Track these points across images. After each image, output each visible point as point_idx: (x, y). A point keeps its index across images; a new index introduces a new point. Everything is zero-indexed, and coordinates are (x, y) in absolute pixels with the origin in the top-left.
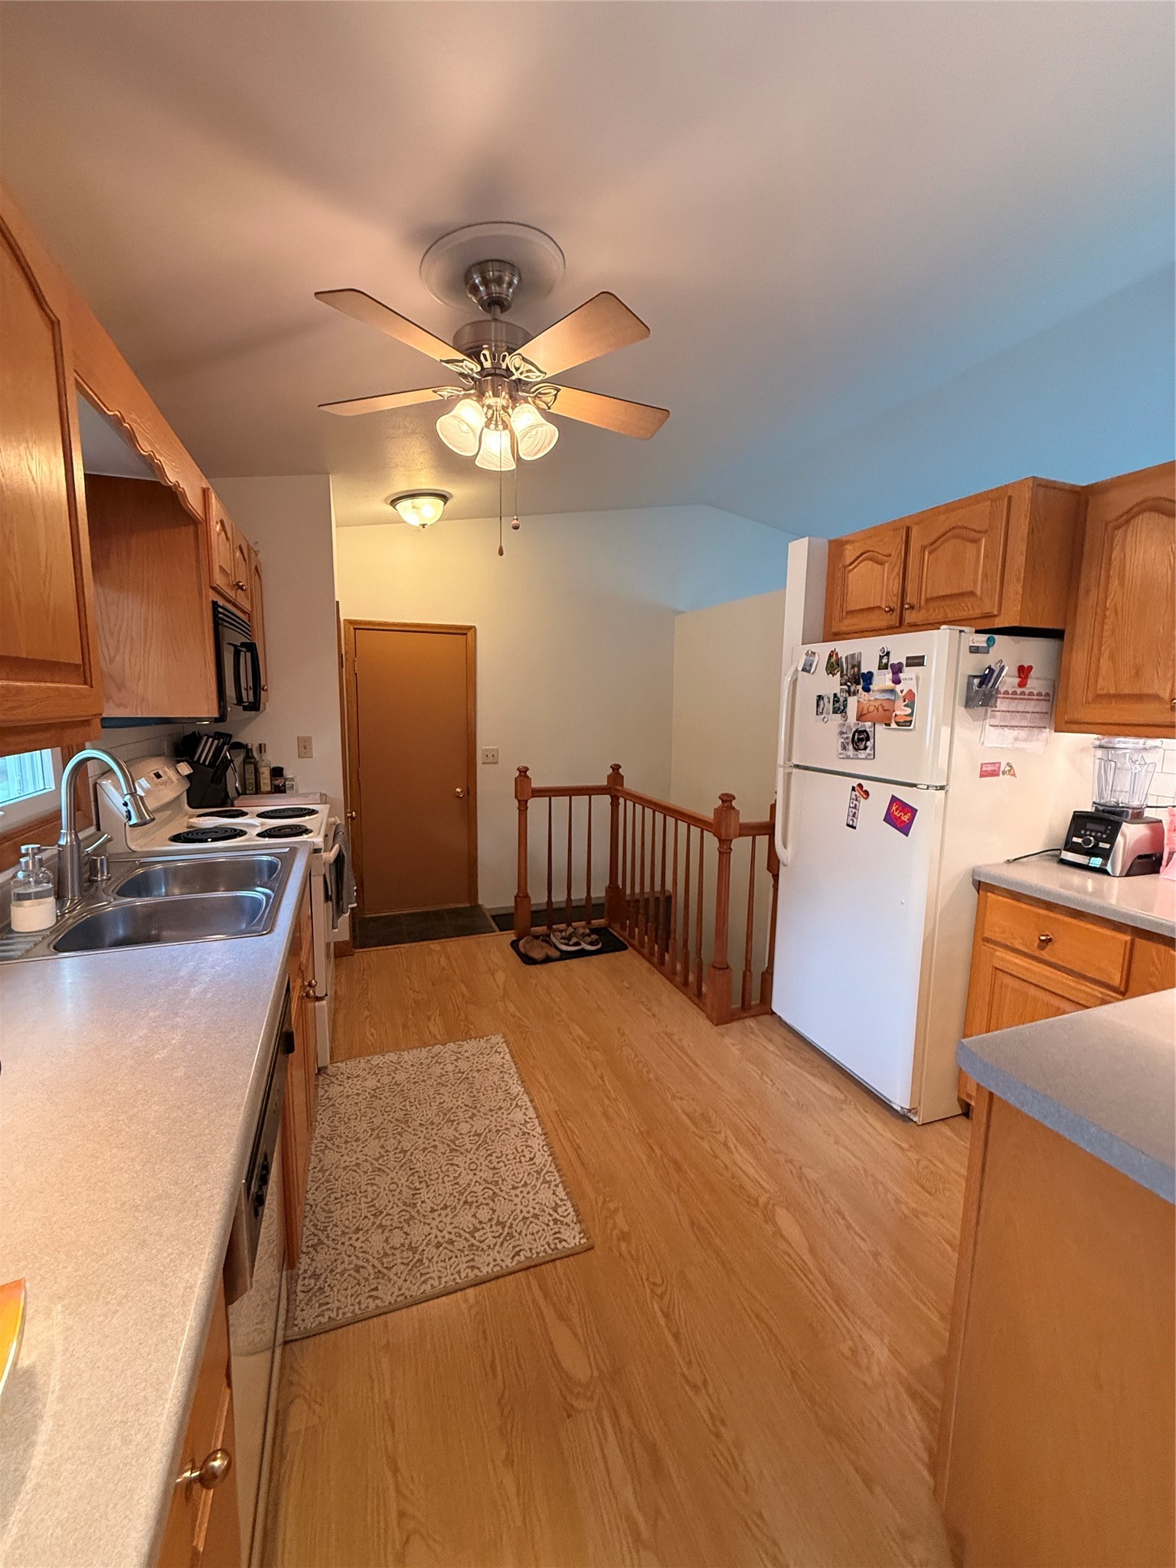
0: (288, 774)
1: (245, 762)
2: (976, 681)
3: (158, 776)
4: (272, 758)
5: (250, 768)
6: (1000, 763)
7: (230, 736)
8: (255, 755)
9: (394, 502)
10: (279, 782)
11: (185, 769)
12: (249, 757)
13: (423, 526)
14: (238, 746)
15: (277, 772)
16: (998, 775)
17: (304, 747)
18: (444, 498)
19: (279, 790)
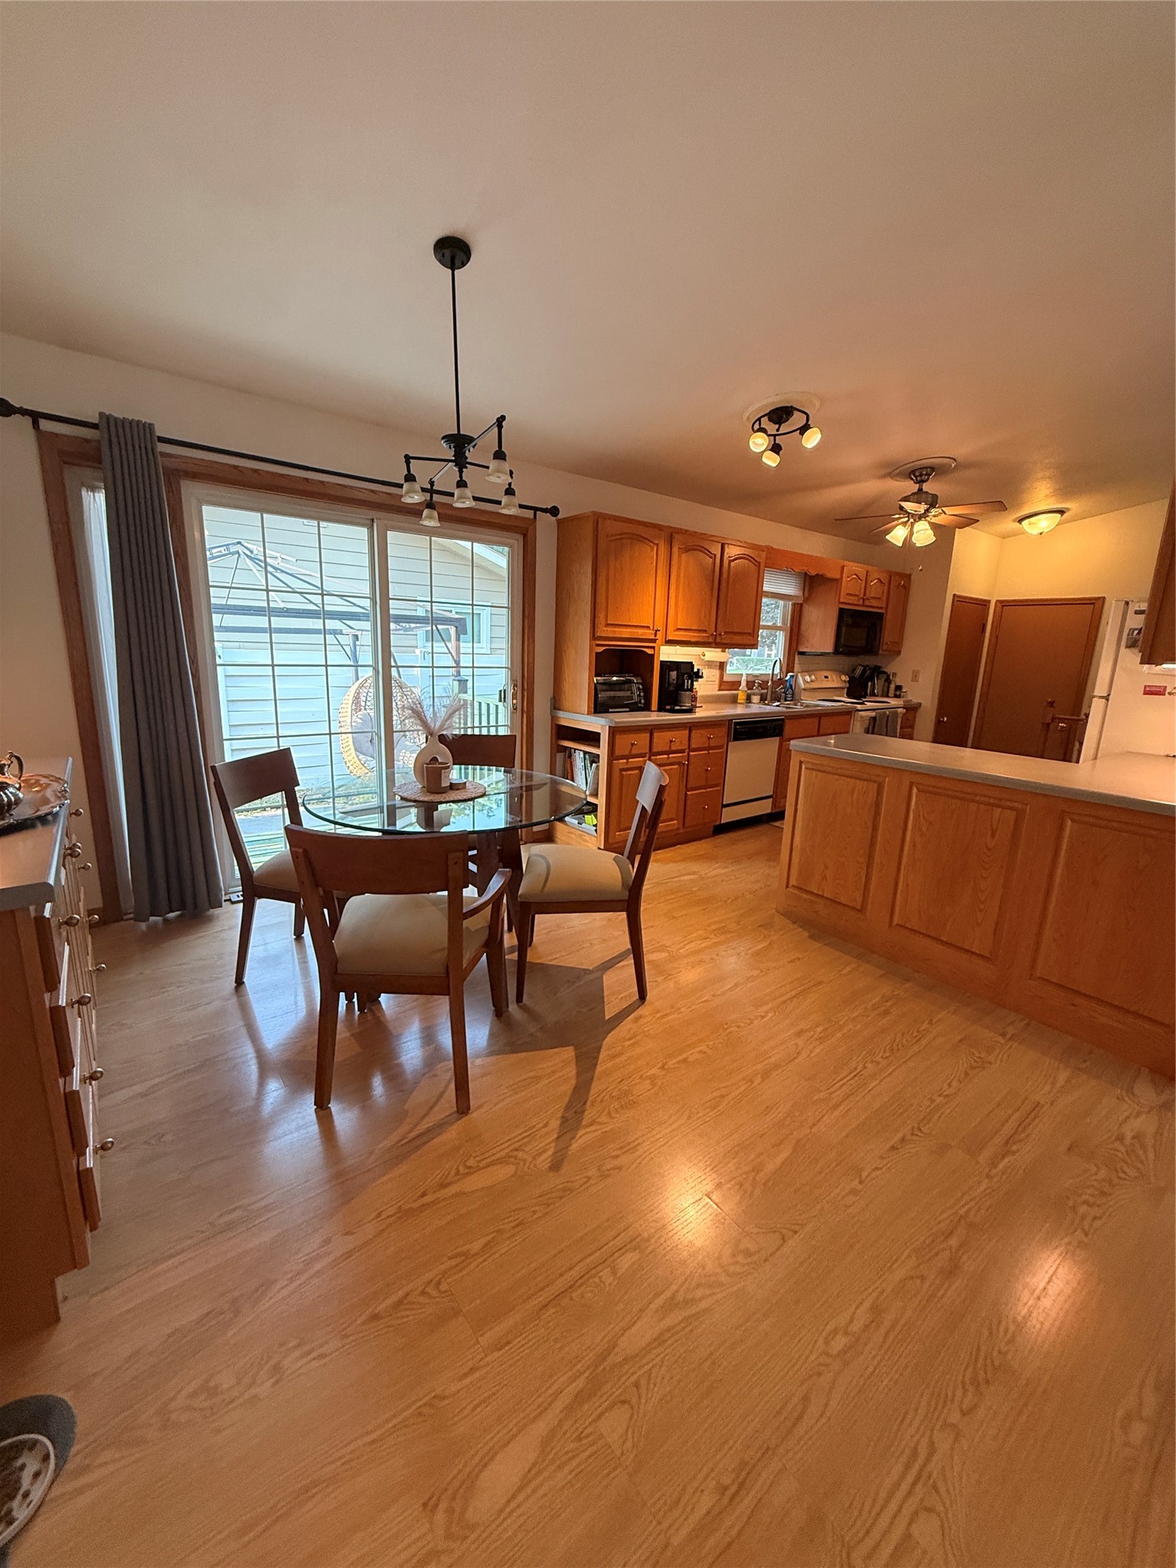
0: (904, 690)
1: (885, 681)
2: (1136, 632)
3: (826, 677)
4: (898, 681)
5: (886, 684)
6: (1166, 687)
7: (880, 667)
8: (891, 677)
9: (1020, 521)
10: (898, 693)
11: (844, 678)
12: (888, 681)
13: (1041, 534)
14: (884, 673)
15: (899, 688)
16: (1164, 695)
17: (915, 677)
18: (1061, 512)
19: (896, 696)
